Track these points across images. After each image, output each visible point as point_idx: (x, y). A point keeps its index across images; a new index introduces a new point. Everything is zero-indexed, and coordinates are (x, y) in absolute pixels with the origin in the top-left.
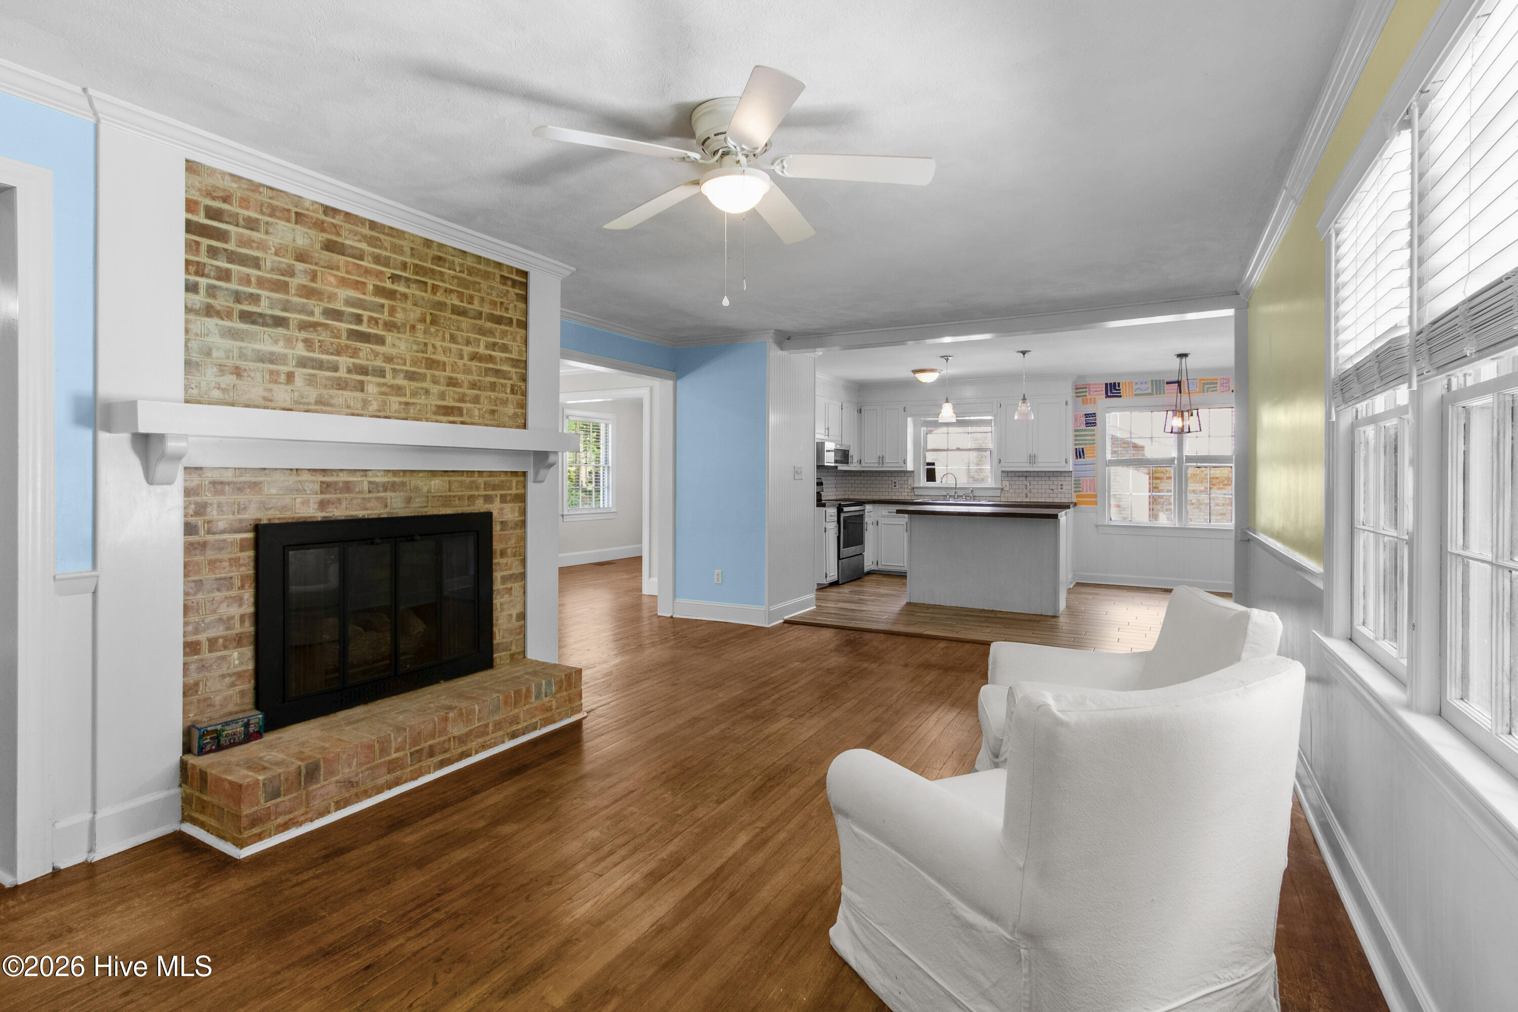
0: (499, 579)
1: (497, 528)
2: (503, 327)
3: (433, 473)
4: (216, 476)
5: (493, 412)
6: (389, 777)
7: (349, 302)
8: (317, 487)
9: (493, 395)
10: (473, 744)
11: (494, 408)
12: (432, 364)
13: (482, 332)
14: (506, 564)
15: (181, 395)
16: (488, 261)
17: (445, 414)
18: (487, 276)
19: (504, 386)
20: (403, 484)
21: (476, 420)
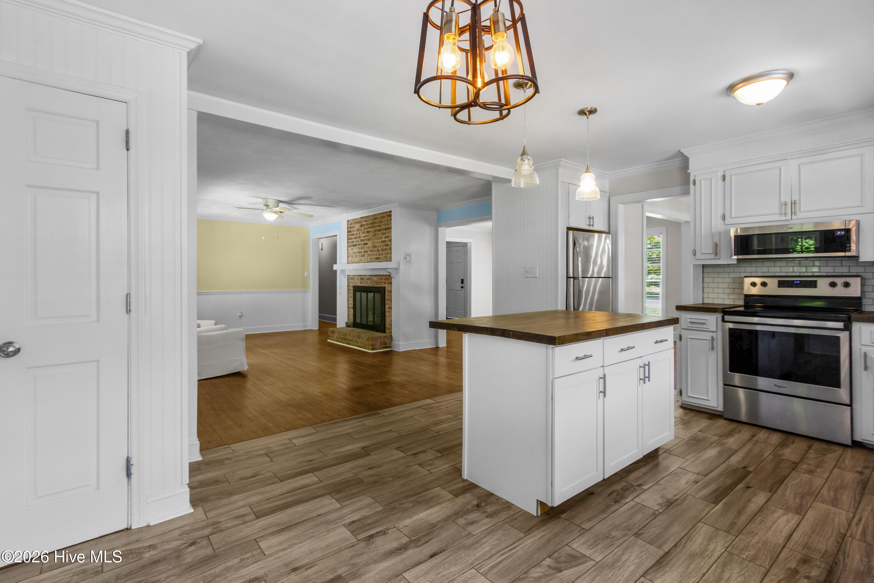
0: (387, 308)
1: (387, 292)
2: (388, 231)
3: (376, 276)
4: (352, 277)
5: (386, 257)
6: (340, 340)
7: (364, 237)
8: (360, 279)
9: (385, 252)
10: (352, 343)
11: (386, 256)
12: (375, 247)
13: (383, 234)
14: (389, 303)
15: (347, 262)
16: (383, 213)
17: (377, 260)
18: (384, 217)
19: (388, 249)
20: (370, 278)
21: (382, 260)
